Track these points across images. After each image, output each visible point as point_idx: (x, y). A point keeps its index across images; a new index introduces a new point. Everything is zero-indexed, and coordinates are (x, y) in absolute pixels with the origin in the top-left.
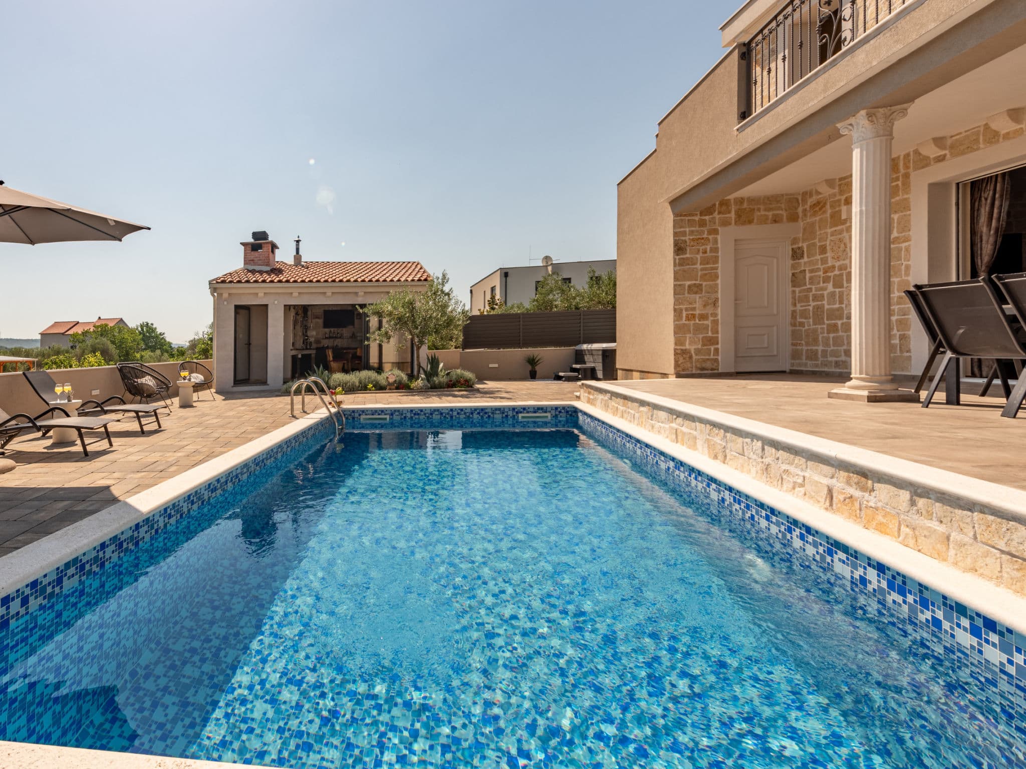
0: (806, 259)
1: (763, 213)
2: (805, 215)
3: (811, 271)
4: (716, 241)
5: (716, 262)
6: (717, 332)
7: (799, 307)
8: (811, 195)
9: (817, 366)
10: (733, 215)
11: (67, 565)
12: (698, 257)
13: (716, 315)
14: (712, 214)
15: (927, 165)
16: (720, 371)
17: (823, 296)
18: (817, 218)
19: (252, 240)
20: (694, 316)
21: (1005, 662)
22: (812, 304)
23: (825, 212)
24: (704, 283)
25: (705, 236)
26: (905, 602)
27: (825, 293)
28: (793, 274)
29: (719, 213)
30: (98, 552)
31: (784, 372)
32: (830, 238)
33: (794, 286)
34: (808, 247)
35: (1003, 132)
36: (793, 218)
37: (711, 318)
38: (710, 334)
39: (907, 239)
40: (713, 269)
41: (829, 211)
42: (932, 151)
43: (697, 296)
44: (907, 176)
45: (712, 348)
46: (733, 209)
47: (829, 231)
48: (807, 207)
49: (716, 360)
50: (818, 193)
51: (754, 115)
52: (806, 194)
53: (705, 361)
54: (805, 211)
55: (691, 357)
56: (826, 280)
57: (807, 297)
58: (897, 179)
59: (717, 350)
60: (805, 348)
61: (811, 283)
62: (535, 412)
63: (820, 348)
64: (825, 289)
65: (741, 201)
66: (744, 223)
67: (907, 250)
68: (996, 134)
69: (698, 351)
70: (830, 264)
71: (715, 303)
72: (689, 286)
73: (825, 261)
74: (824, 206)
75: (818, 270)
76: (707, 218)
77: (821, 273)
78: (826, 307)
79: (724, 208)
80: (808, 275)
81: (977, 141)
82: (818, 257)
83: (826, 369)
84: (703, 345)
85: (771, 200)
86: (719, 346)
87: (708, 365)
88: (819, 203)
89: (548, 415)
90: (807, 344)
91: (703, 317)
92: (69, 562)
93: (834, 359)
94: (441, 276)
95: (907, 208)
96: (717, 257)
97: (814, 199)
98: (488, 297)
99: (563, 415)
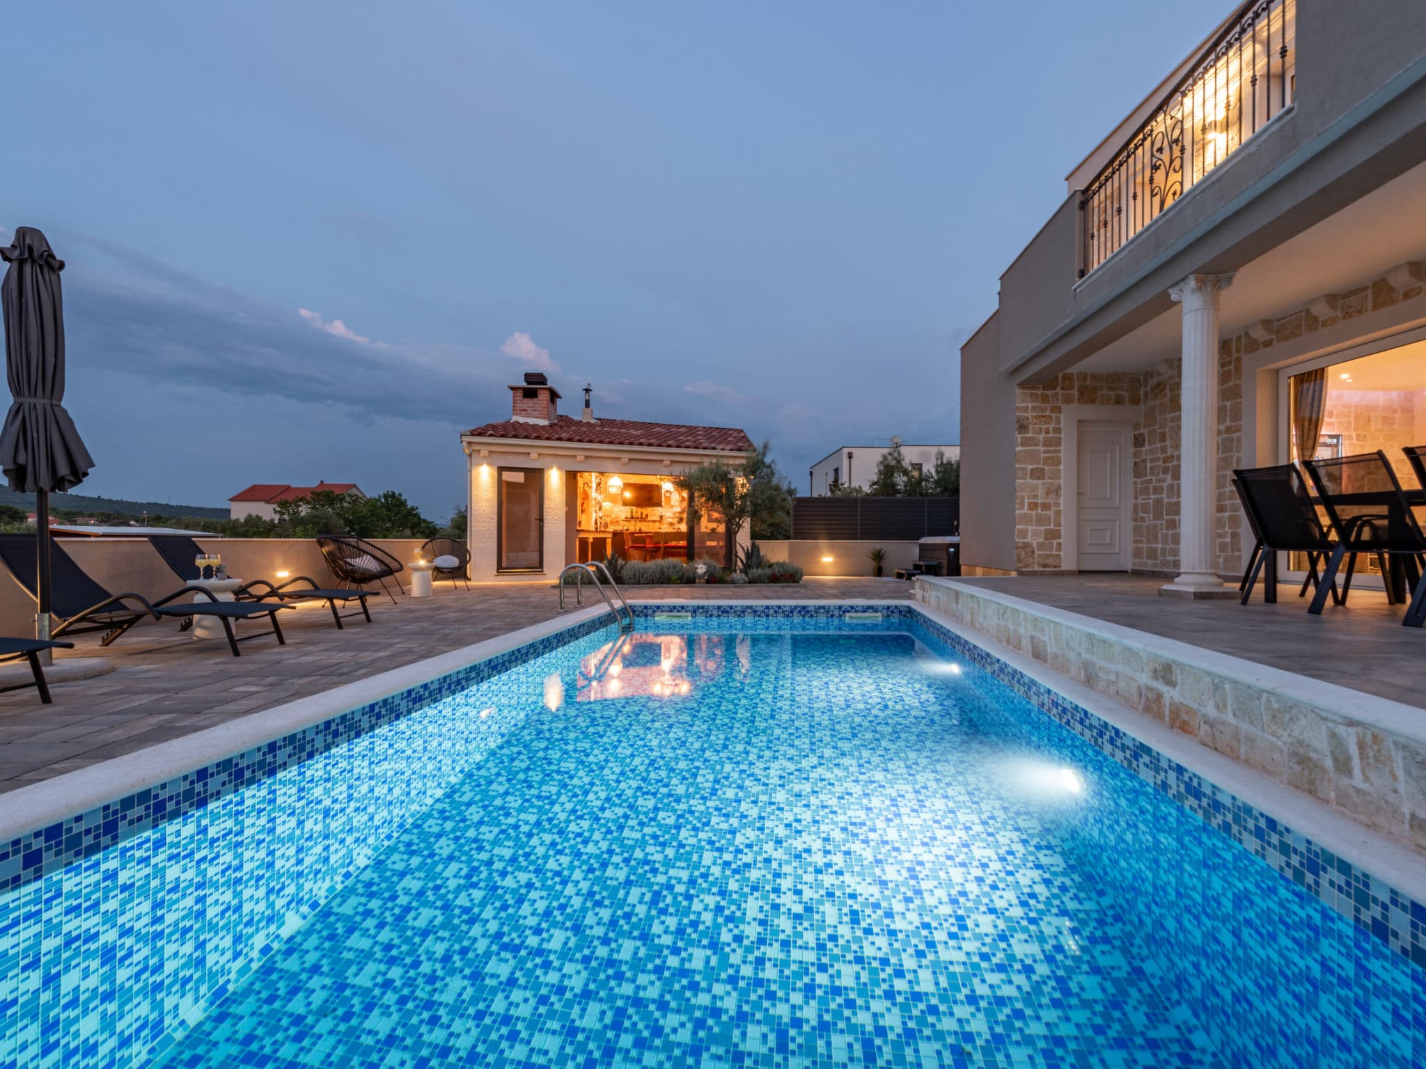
0: (1147, 447)
1: (1105, 392)
2: (1146, 398)
3: (1152, 460)
4: (1058, 421)
5: (1059, 444)
6: (1059, 525)
7: (1140, 501)
8: (1152, 377)
9: (1156, 565)
10: (1075, 392)
11: (127, 803)
12: (1041, 436)
13: (1058, 505)
14: (1054, 388)
15: (1257, 349)
16: (1063, 568)
17: (1162, 488)
18: (1158, 402)
19: (524, 384)
20: (1036, 504)
21: (1284, 865)
22: (1153, 497)
23: (1165, 395)
24: (1047, 468)
25: (1048, 413)
26: (1200, 806)
27: (1165, 485)
28: (1135, 464)
29: (1063, 388)
30: (192, 783)
31: (1125, 572)
32: (1170, 424)
33: (1136, 476)
34: (1150, 433)
35: (1321, 319)
36: (1135, 400)
37: (1054, 509)
38: (1052, 527)
39: (1239, 429)
40: (1055, 452)
41: (1169, 395)
42: (1259, 334)
43: (1040, 482)
44: (1239, 360)
45: (1055, 542)
46: (1076, 384)
47: (1169, 416)
48: (1148, 389)
49: (1059, 556)
50: (1159, 374)
51: (1091, 272)
52: (1148, 374)
53: (1047, 556)
54: (1146, 393)
55: (1033, 552)
56: (1166, 471)
57: (1147, 489)
58: (1230, 363)
59: (1059, 544)
60: (1145, 546)
61: (1152, 474)
62: (864, 612)
63: (1160, 546)
64: (1164, 481)
65: (1083, 376)
66: (1087, 402)
67: (1239, 440)
68: (1316, 319)
69: (1040, 546)
70: (1169, 453)
71: (1057, 490)
72: (1032, 470)
73: (1164, 450)
74: (1163, 389)
75: (1158, 459)
76: (1049, 392)
77: (1160, 463)
78: (1166, 500)
79: (1067, 383)
80: (1149, 465)
81: (1299, 326)
82: (1158, 445)
83: (1165, 570)
84: (1046, 539)
85: (1114, 379)
86: (1062, 540)
87: (1050, 561)
88: (1159, 384)
89: (879, 614)
90: (1148, 542)
91: (1046, 506)
92: (132, 797)
93: (1172, 558)
94: (761, 445)
95: (1238, 395)
96: (1059, 439)
97: (1155, 380)
98: (831, 479)
99: (896, 615)
